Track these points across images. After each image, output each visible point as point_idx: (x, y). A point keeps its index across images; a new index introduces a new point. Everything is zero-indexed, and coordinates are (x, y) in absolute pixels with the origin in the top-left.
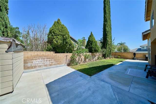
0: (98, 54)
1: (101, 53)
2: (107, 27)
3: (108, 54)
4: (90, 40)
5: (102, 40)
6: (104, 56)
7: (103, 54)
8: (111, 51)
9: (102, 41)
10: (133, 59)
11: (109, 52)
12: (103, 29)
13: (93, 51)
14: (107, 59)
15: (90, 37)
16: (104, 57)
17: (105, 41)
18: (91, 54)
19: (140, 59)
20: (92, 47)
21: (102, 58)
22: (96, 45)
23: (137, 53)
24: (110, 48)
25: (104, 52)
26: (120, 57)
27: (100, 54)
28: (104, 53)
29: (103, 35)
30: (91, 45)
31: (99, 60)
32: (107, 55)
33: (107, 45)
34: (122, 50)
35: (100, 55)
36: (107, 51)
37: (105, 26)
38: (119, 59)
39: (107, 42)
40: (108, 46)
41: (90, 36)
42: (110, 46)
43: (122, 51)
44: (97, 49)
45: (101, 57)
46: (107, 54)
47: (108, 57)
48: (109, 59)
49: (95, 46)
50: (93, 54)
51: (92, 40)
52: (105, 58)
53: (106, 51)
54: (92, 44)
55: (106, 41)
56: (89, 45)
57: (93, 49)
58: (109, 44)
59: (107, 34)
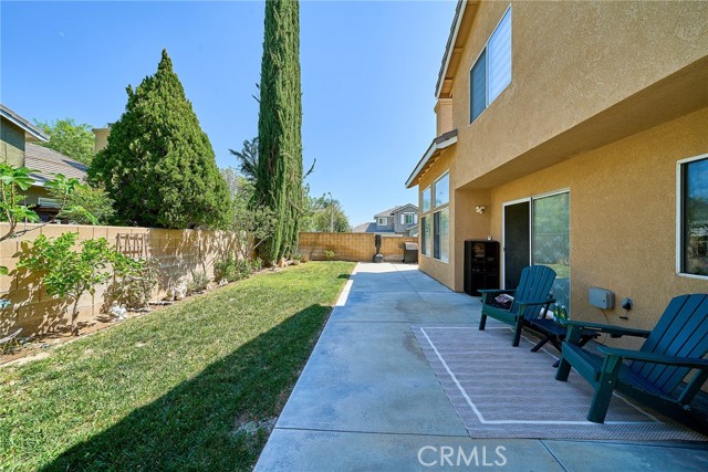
0: (220, 238)
1: (244, 233)
2: (284, 85)
3: (284, 242)
4: (140, 115)
5: (253, 154)
6: (263, 253)
7: (257, 240)
8: (296, 223)
9: (254, 160)
10: (374, 260)
11: (287, 231)
12: (259, 91)
13: (170, 216)
14: (278, 269)
15: (147, 90)
16: (260, 261)
17: (269, 160)
18: (150, 238)
19: (391, 257)
20: (158, 177)
21: (249, 268)
22: (202, 164)
23: (385, 238)
24: (295, 206)
25: (266, 228)
26: (332, 254)
27: (237, 237)
28: (263, 235)
29: (261, 124)
30: (154, 161)
31: (224, 281)
32: (279, 244)
33: (281, 189)
34: (329, 224)
35: (239, 245)
36: (281, 222)
37: (270, 73)
38: (332, 262)
39: (281, 173)
40: (287, 193)
41: (148, 81)
42: (296, 198)
43: (332, 229)
44: (210, 197)
45: (241, 257)
46: (280, 239)
47: (283, 259)
48: (287, 268)
49: (188, 172)
50: (175, 243)
51: (164, 116)
52: (267, 265)
53: (274, 221)
54: (160, 151)
55: (273, 164)
56: (132, 159)
57: (172, 196)
58: (289, 187)
59: (279, 124)
